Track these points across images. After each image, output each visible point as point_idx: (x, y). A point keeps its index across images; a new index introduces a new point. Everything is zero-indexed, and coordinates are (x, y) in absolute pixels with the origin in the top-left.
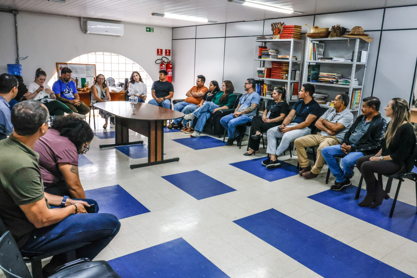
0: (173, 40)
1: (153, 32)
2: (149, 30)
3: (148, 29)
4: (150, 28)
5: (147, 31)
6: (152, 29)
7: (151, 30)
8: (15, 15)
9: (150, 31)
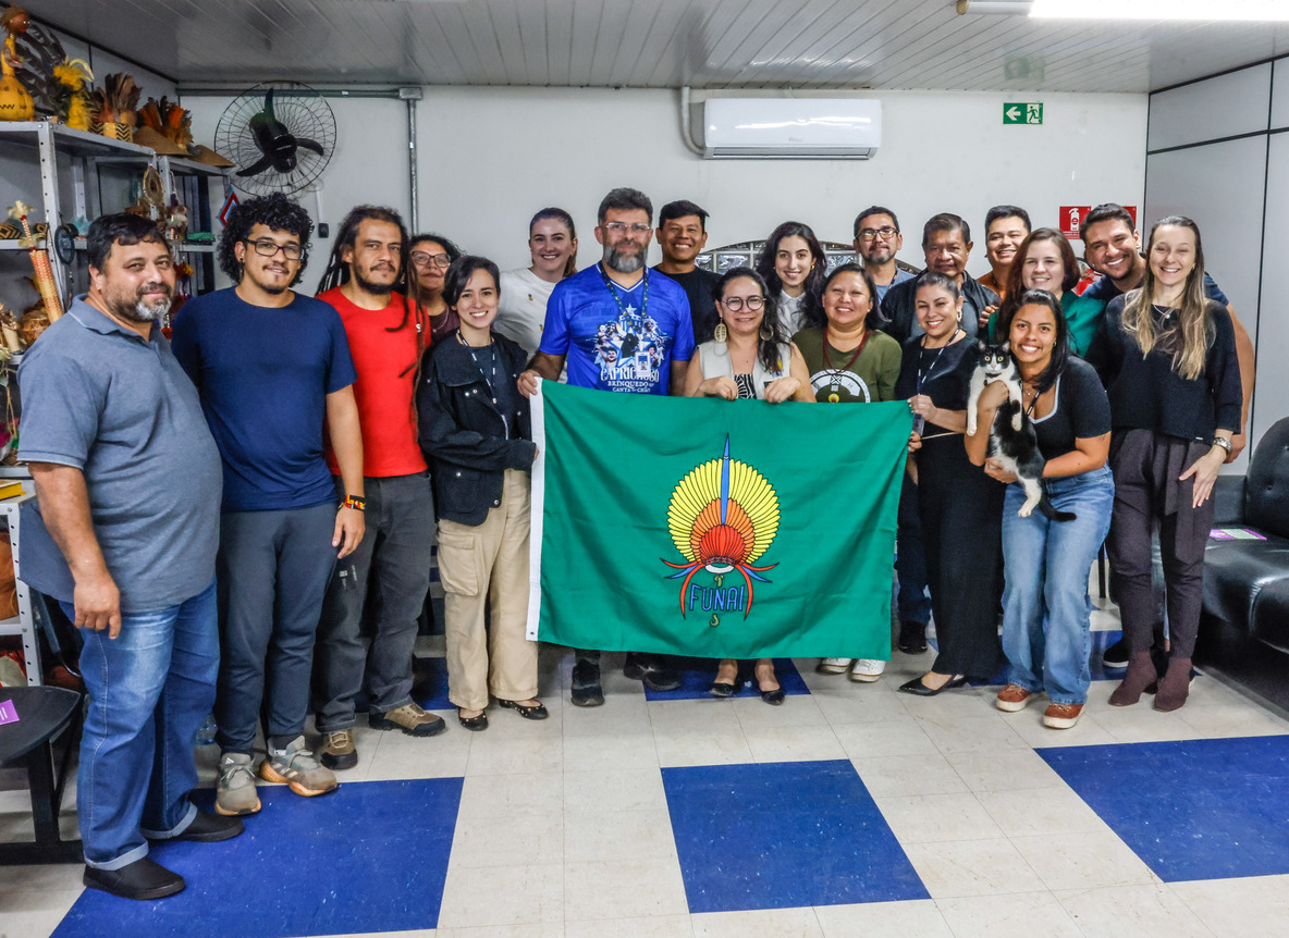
0: (1148, 153)
1: (1041, 122)
2: (1019, 114)
3: (1012, 113)
4: (1025, 105)
5: (1007, 120)
6: (1036, 107)
7: (1029, 115)
8: (410, 104)
9: (1022, 120)
